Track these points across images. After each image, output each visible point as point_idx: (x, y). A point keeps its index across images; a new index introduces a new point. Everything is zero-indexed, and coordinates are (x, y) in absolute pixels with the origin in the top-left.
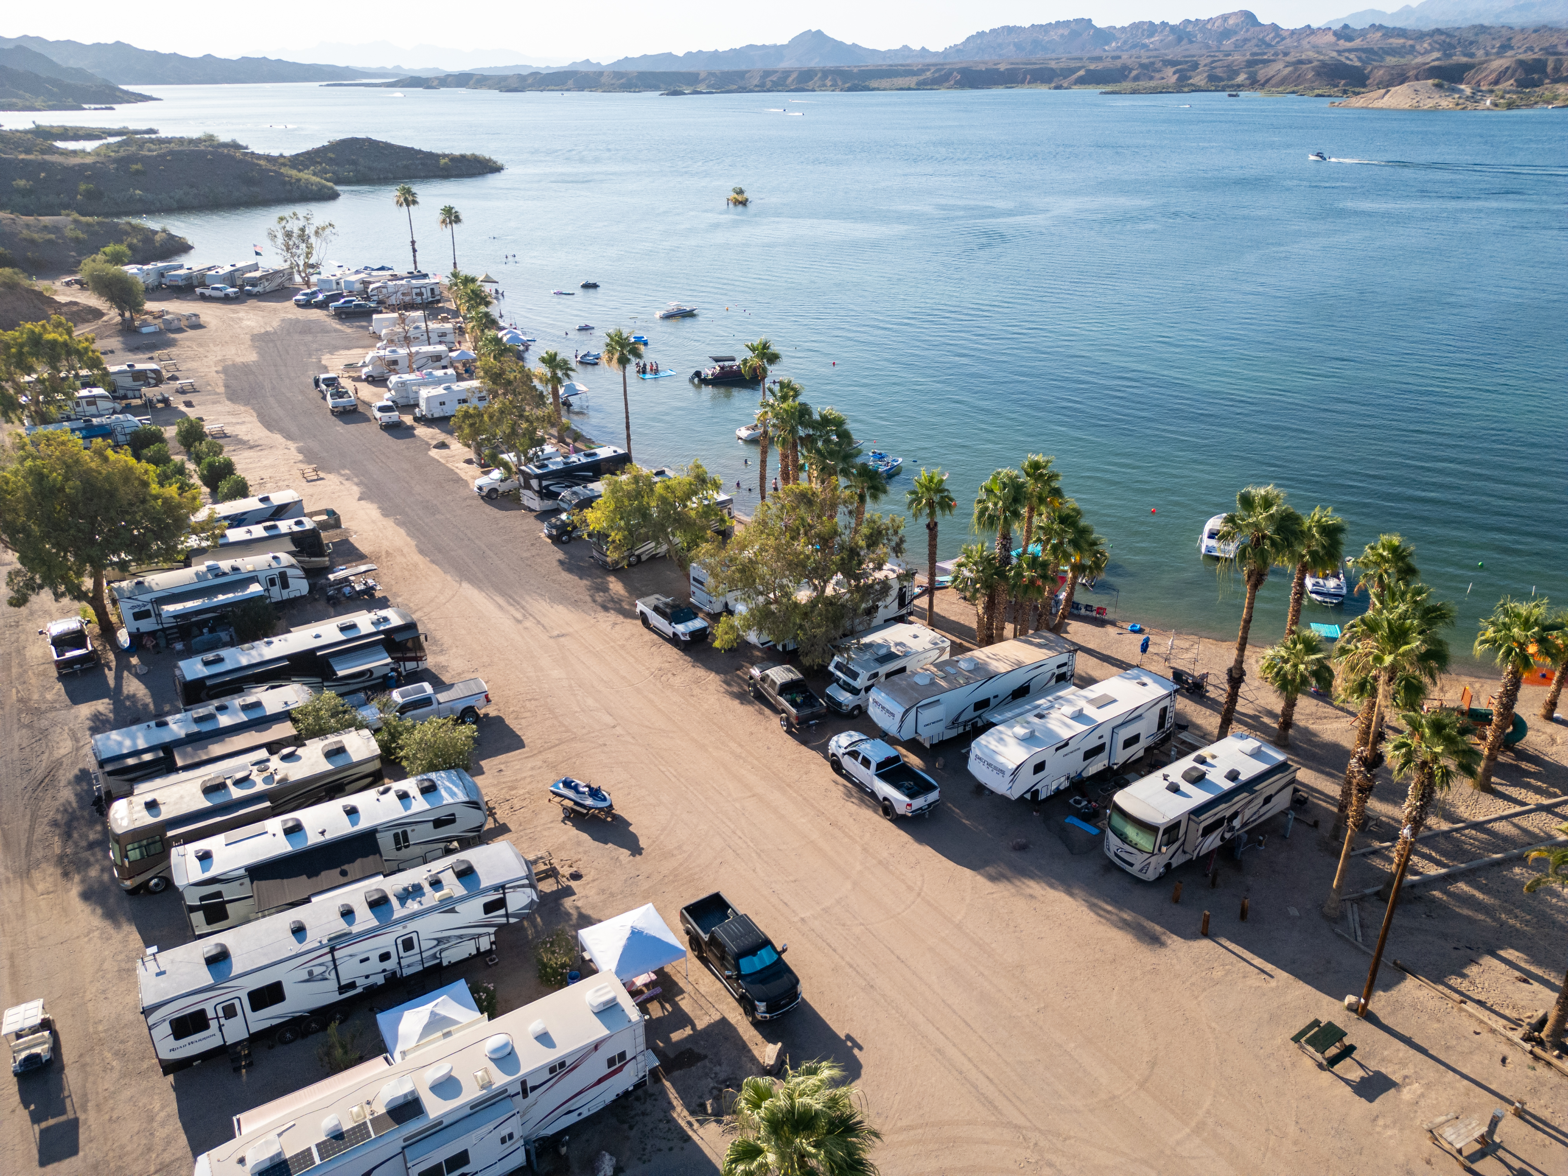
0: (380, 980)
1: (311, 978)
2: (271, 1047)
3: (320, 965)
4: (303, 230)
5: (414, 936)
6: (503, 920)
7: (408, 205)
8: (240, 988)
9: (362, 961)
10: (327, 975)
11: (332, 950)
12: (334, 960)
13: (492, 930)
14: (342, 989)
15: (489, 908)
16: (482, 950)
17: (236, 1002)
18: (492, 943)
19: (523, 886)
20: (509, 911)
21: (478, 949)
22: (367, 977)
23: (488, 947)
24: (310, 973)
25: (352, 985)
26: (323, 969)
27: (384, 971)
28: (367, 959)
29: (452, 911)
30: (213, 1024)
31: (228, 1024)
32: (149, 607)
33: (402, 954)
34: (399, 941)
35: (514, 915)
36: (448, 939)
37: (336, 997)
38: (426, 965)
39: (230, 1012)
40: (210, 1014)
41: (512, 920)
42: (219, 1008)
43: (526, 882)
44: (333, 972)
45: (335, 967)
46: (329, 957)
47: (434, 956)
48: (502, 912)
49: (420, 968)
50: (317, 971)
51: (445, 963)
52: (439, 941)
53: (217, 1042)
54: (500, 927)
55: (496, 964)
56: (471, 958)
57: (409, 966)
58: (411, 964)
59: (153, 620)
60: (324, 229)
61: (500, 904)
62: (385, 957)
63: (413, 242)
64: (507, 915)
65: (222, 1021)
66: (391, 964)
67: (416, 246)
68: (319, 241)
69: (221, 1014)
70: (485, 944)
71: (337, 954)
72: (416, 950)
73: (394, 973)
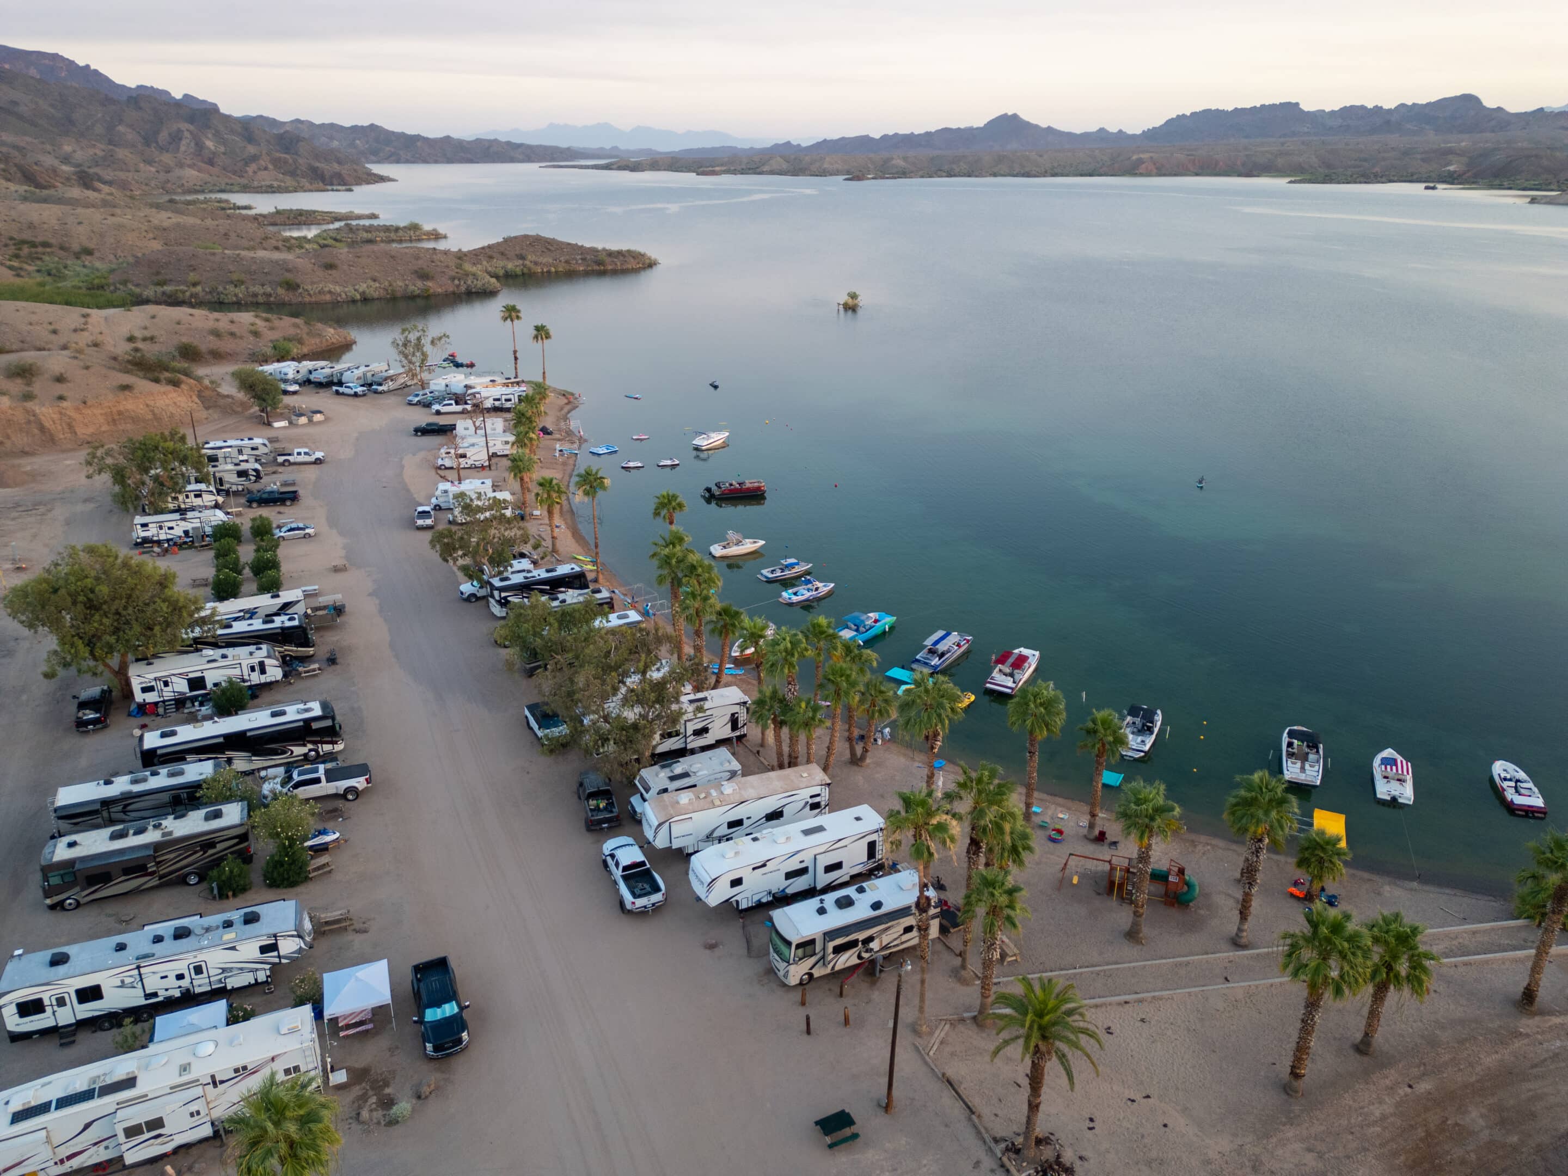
0: (177, 994)
1: (123, 985)
2: (95, 1032)
3: (131, 976)
4: (419, 339)
5: (203, 964)
6: (277, 960)
7: (512, 320)
8: (69, 986)
9: (162, 978)
10: (135, 984)
11: (138, 967)
12: (140, 975)
13: (268, 967)
14: (148, 996)
15: (264, 949)
16: (259, 981)
17: (66, 996)
18: (267, 977)
19: (292, 936)
20: (281, 954)
21: (256, 980)
22: (167, 990)
23: (265, 979)
24: (123, 982)
25: (155, 995)
26: (132, 980)
27: (180, 987)
28: (166, 977)
29: (233, 948)
30: (49, 1010)
31: (60, 1011)
32: (153, 683)
33: (193, 976)
34: (191, 966)
35: (285, 957)
36: (231, 969)
37: (143, 1002)
38: (214, 987)
39: (61, 1002)
40: (46, 1002)
41: (284, 961)
42: (53, 999)
43: (295, 933)
44: (140, 983)
45: (141, 980)
46: (136, 972)
47: (220, 981)
48: (275, 954)
49: (209, 989)
50: (128, 980)
51: (229, 987)
52: (224, 970)
53: (50, 1023)
54: (274, 964)
55: (272, 992)
56: (250, 986)
57: (199, 986)
58: (201, 985)
59: (155, 693)
60: (440, 338)
61: (273, 947)
62: (180, 977)
63: (515, 352)
64: (279, 957)
65: (56, 1008)
66: (185, 983)
67: (518, 355)
68: (435, 349)
69: (54, 1003)
70: (262, 977)
71: (142, 970)
72: (205, 974)
73: (188, 990)
